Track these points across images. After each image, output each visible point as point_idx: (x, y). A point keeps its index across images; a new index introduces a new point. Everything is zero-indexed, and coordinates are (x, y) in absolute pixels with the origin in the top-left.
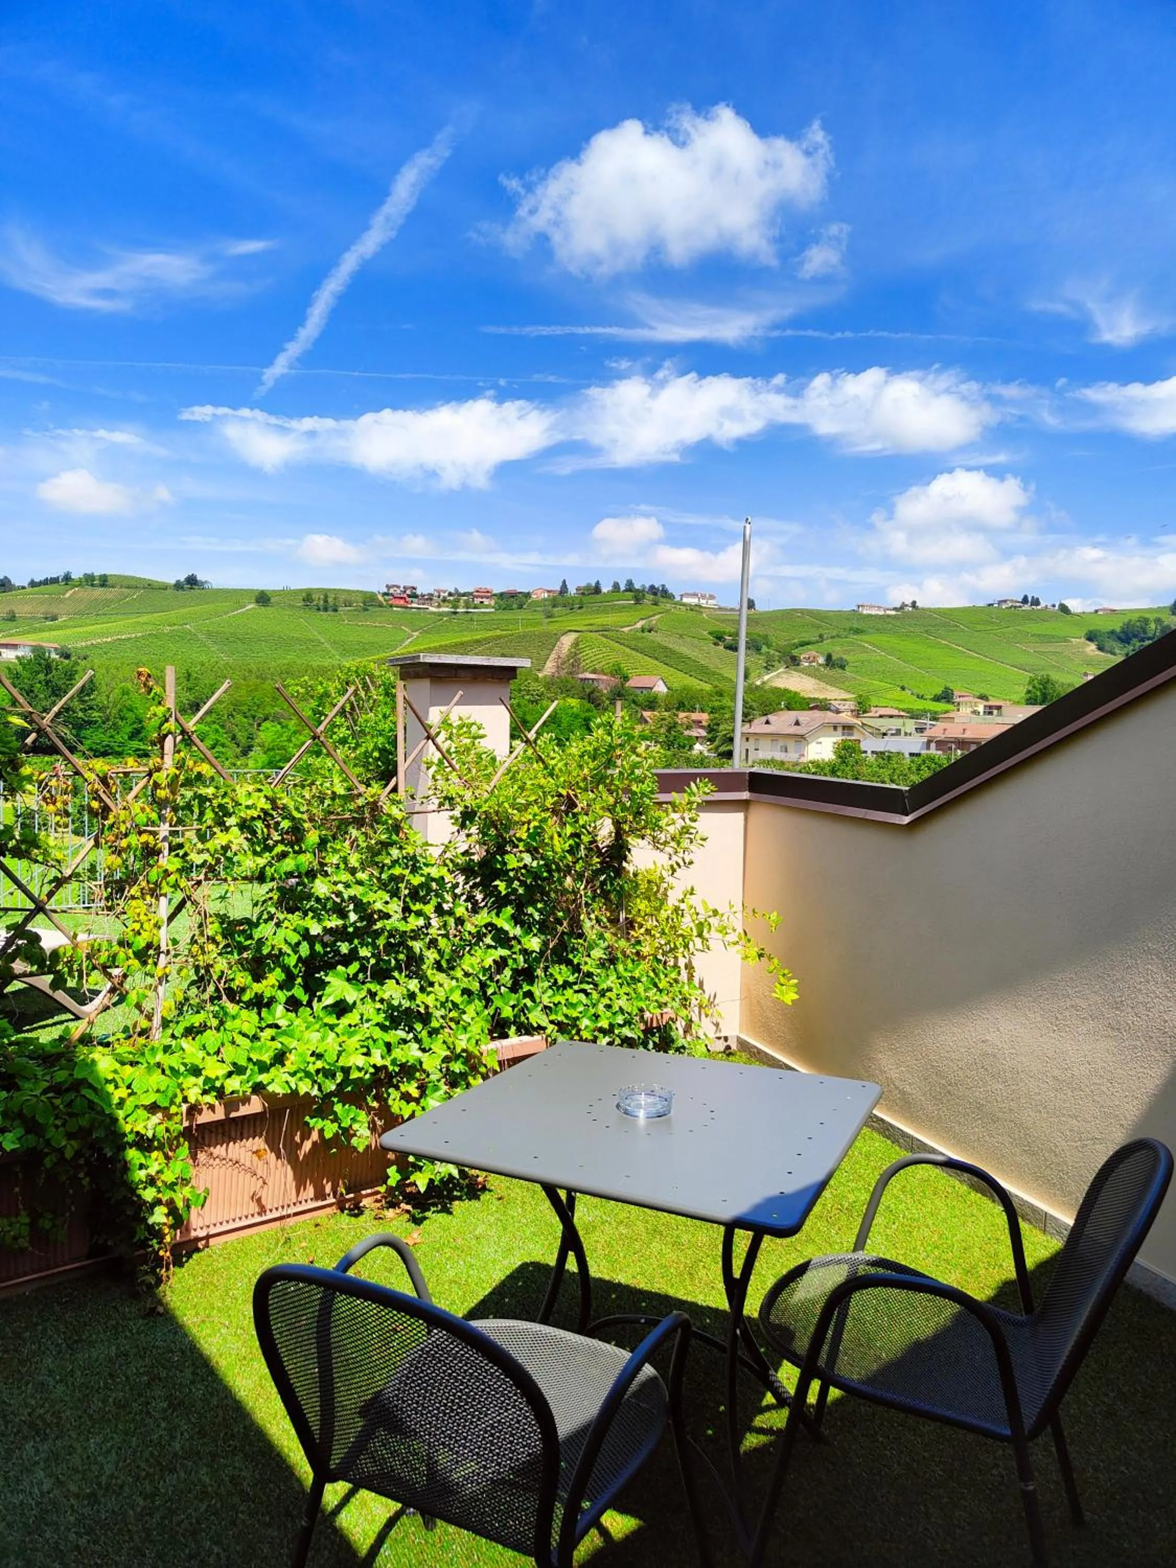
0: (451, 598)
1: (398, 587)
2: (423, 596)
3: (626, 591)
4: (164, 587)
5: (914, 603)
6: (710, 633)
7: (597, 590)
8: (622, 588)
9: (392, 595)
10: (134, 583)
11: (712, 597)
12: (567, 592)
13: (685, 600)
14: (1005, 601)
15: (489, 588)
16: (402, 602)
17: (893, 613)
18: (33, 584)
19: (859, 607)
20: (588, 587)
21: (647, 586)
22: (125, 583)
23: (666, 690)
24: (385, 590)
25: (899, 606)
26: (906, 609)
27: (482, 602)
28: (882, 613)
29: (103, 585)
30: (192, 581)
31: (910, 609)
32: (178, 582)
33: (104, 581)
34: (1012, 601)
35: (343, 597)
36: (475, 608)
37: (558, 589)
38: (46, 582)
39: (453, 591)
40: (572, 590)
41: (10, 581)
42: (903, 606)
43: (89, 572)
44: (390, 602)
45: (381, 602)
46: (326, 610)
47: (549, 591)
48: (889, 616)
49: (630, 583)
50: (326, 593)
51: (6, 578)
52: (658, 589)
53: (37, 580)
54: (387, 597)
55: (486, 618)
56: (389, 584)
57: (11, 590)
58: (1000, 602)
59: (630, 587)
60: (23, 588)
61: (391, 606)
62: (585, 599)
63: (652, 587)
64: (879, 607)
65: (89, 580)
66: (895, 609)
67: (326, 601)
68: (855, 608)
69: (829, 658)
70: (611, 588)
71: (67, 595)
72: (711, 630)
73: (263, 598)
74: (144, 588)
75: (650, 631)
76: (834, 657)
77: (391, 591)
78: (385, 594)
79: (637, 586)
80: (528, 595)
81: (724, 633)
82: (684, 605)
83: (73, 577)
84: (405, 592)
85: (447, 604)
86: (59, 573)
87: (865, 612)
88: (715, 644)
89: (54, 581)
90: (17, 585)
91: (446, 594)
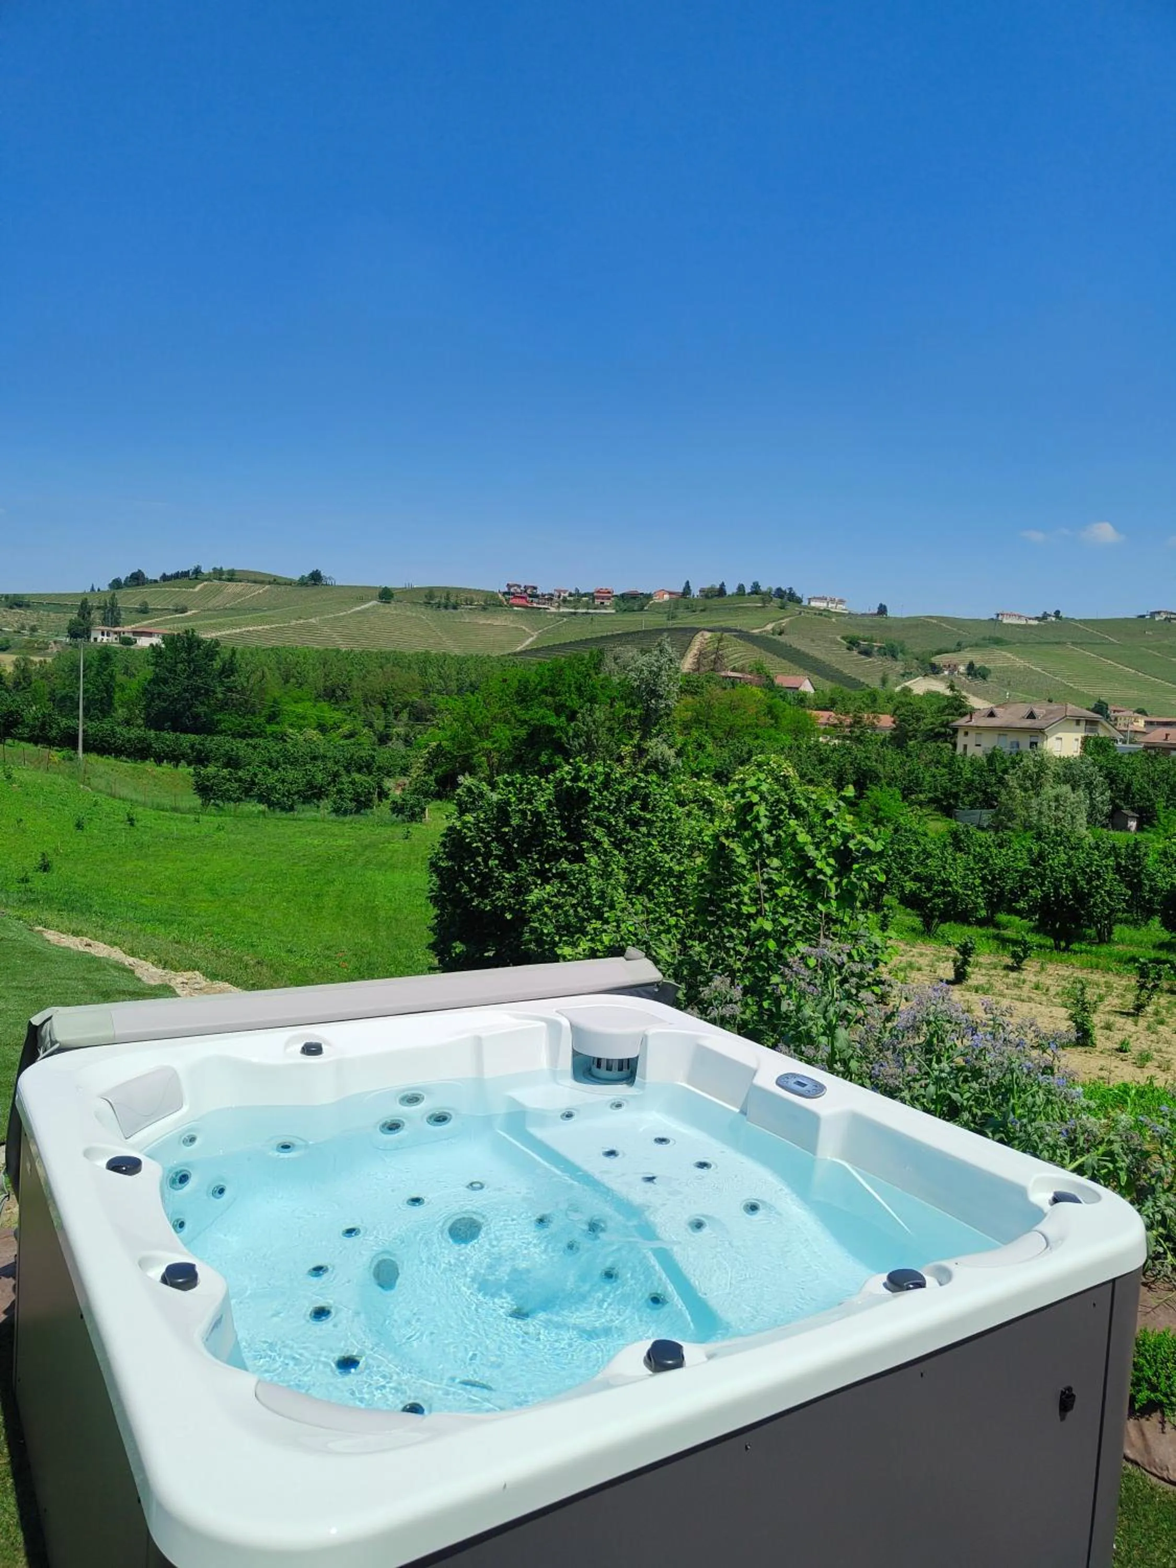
0: (572, 598)
1: (519, 586)
2: (543, 595)
3: (752, 593)
4: (289, 583)
5: (1057, 613)
6: (843, 638)
7: (721, 592)
8: (748, 590)
9: (513, 594)
10: (261, 578)
11: (841, 602)
12: (689, 594)
13: (813, 604)
14: (1159, 613)
15: (610, 589)
16: (523, 602)
17: (1036, 622)
18: (165, 578)
19: (998, 615)
20: (712, 589)
21: (774, 589)
22: (253, 578)
23: (812, 691)
24: (506, 590)
25: (1040, 615)
26: (1049, 619)
27: (602, 603)
28: (1024, 622)
29: (229, 580)
30: (316, 577)
31: (1054, 619)
32: (303, 578)
33: (232, 576)
34: (1166, 612)
35: (463, 596)
36: (595, 609)
37: (681, 590)
38: (177, 576)
39: (573, 592)
40: (695, 592)
41: (143, 575)
42: (1045, 616)
43: (218, 567)
44: (511, 601)
45: (501, 601)
46: (446, 607)
47: (670, 593)
48: (1031, 626)
49: (756, 586)
50: (448, 592)
51: (140, 571)
52: (785, 592)
53: (168, 574)
54: (507, 597)
55: (609, 618)
56: (510, 583)
57: (143, 584)
58: (1153, 614)
59: (756, 590)
60: (156, 581)
61: (512, 605)
62: (709, 602)
63: (779, 590)
64: (1020, 617)
65: (218, 574)
66: (1037, 618)
67: (448, 598)
68: (994, 617)
69: (971, 666)
70: (735, 591)
71: (197, 589)
72: (845, 634)
73: (386, 595)
74: (270, 583)
75: (780, 634)
76: (977, 666)
77: (512, 590)
78: (505, 594)
79: (764, 588)
80: (649, 597)
81: (859, 638)
82: (813, 608)
83: (203, 570)
84: (525, 591)
85: (567, 604)
86: (189, 567)
87: (1005, 621)
88: (848, 649)
89: (185, 574)
90: (150, 578)
91: (567, 594)
